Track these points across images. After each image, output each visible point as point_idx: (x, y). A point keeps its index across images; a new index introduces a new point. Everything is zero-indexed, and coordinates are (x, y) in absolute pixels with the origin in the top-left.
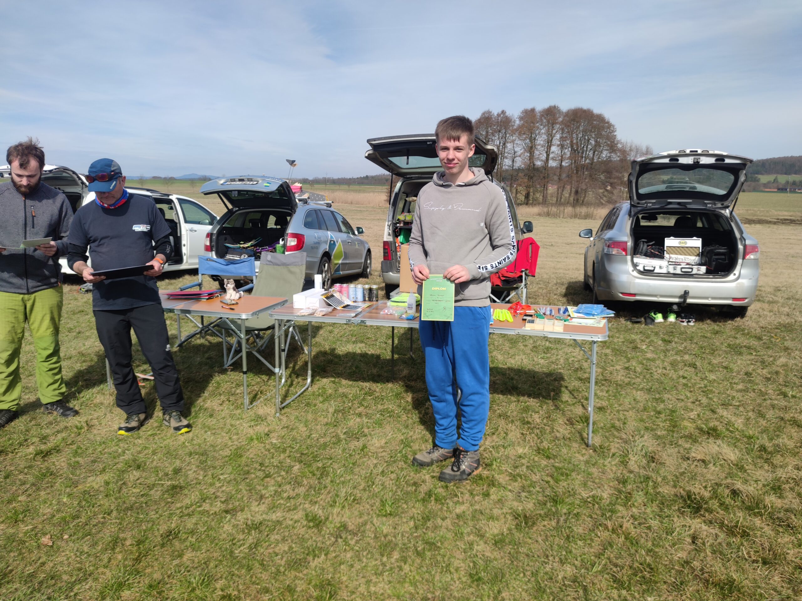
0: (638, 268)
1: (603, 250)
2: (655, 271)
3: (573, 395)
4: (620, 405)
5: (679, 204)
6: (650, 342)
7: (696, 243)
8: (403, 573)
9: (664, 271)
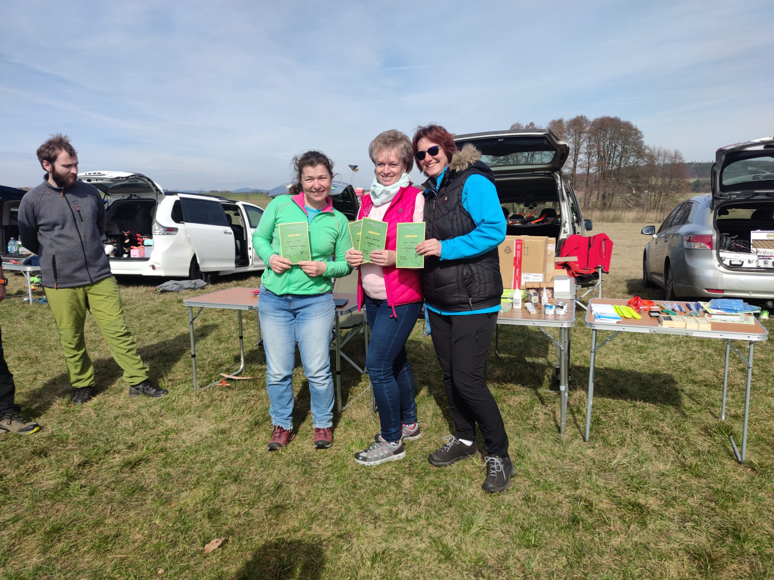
0: (724, 262)
1: (681, 245)
5: (767, 194)
9: (754, 265)
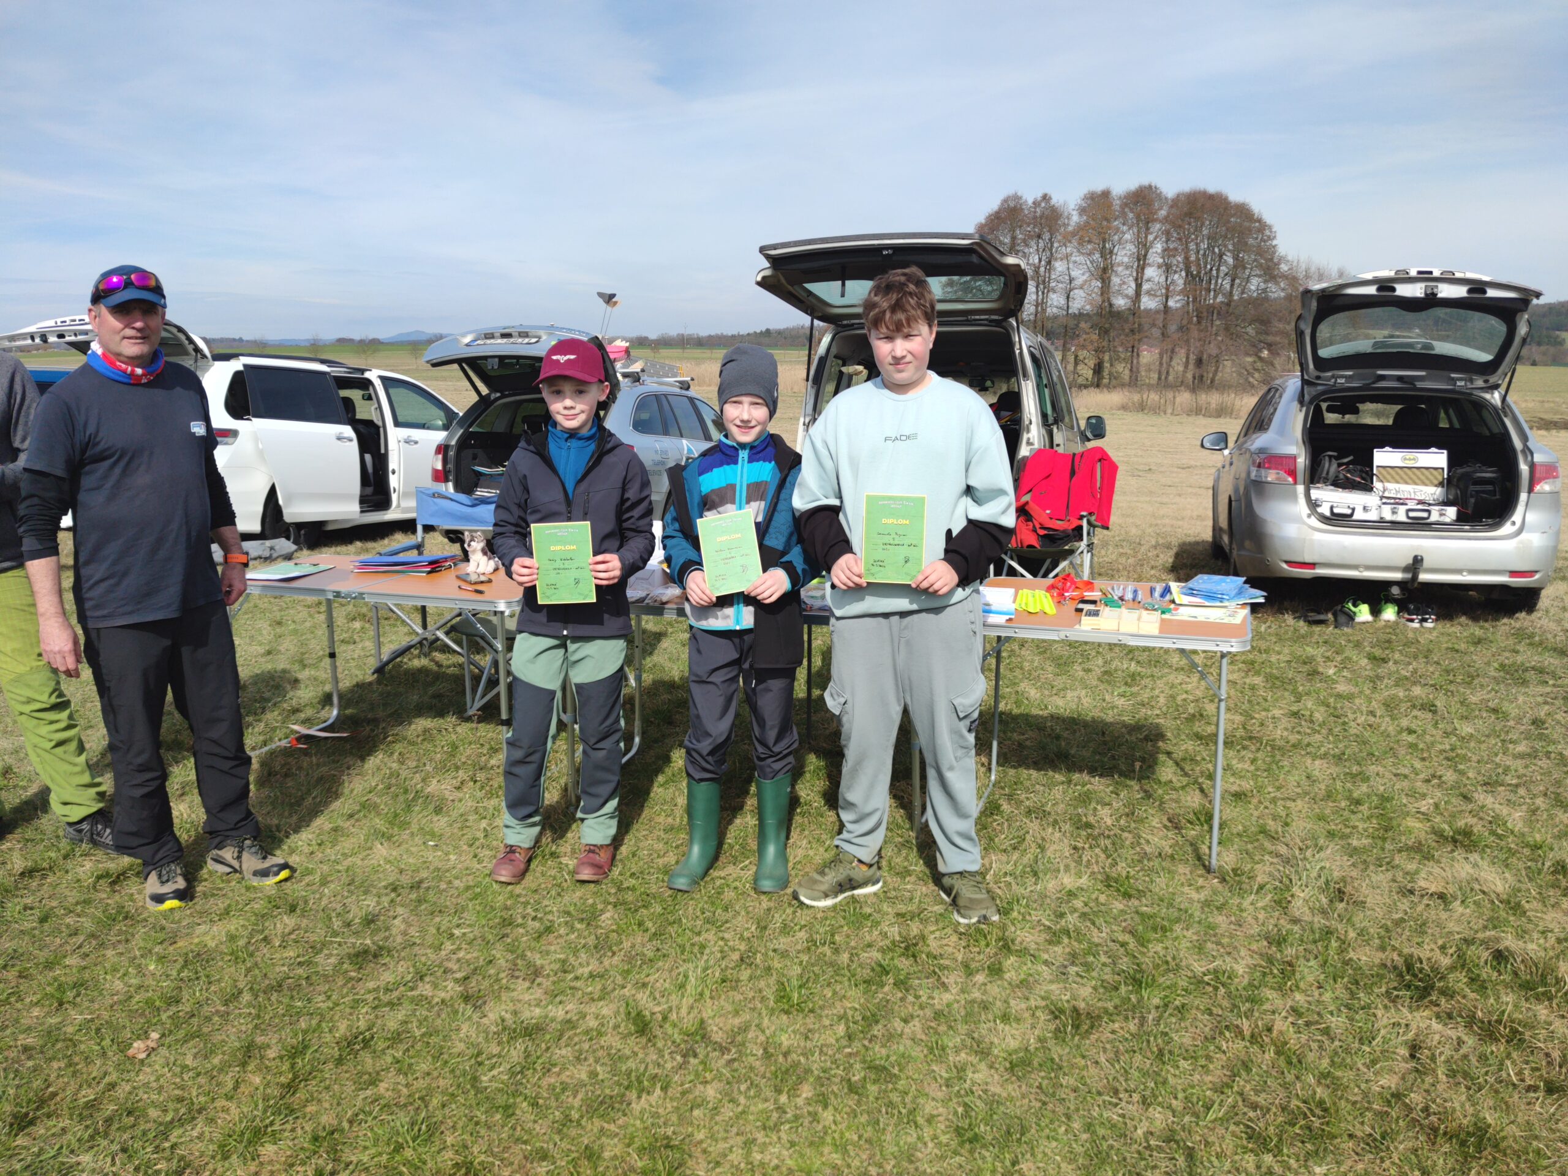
0: (1319, 510)
1: (1249, 473)
2: (1355, 517)
3: (1182, 769)
4: (1279, 788)
5: (1400, 379)
6: (1343, 662)
7: (1437, 459)
8: (820, 1127)
9: (1373, 516)
